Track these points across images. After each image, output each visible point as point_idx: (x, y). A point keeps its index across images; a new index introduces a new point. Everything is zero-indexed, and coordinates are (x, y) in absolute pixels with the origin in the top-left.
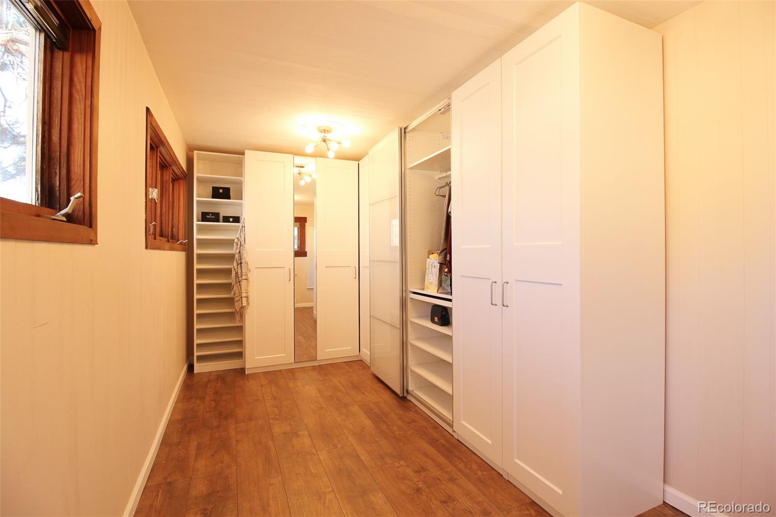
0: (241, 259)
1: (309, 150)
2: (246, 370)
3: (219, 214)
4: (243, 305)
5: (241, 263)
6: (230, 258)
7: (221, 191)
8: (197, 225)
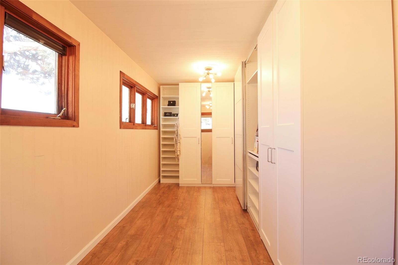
0: (178, 133)
1: (201, 79)
2: (180, 184)
3: (171, 113)
4: (178, 154)
5: (178, 135)
6: (173, 132)
7: (172, 102)
8: (162, 118)
